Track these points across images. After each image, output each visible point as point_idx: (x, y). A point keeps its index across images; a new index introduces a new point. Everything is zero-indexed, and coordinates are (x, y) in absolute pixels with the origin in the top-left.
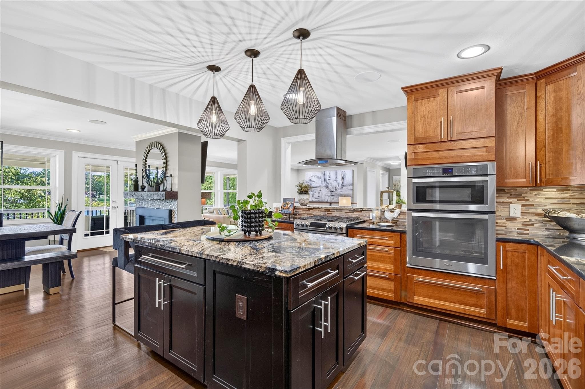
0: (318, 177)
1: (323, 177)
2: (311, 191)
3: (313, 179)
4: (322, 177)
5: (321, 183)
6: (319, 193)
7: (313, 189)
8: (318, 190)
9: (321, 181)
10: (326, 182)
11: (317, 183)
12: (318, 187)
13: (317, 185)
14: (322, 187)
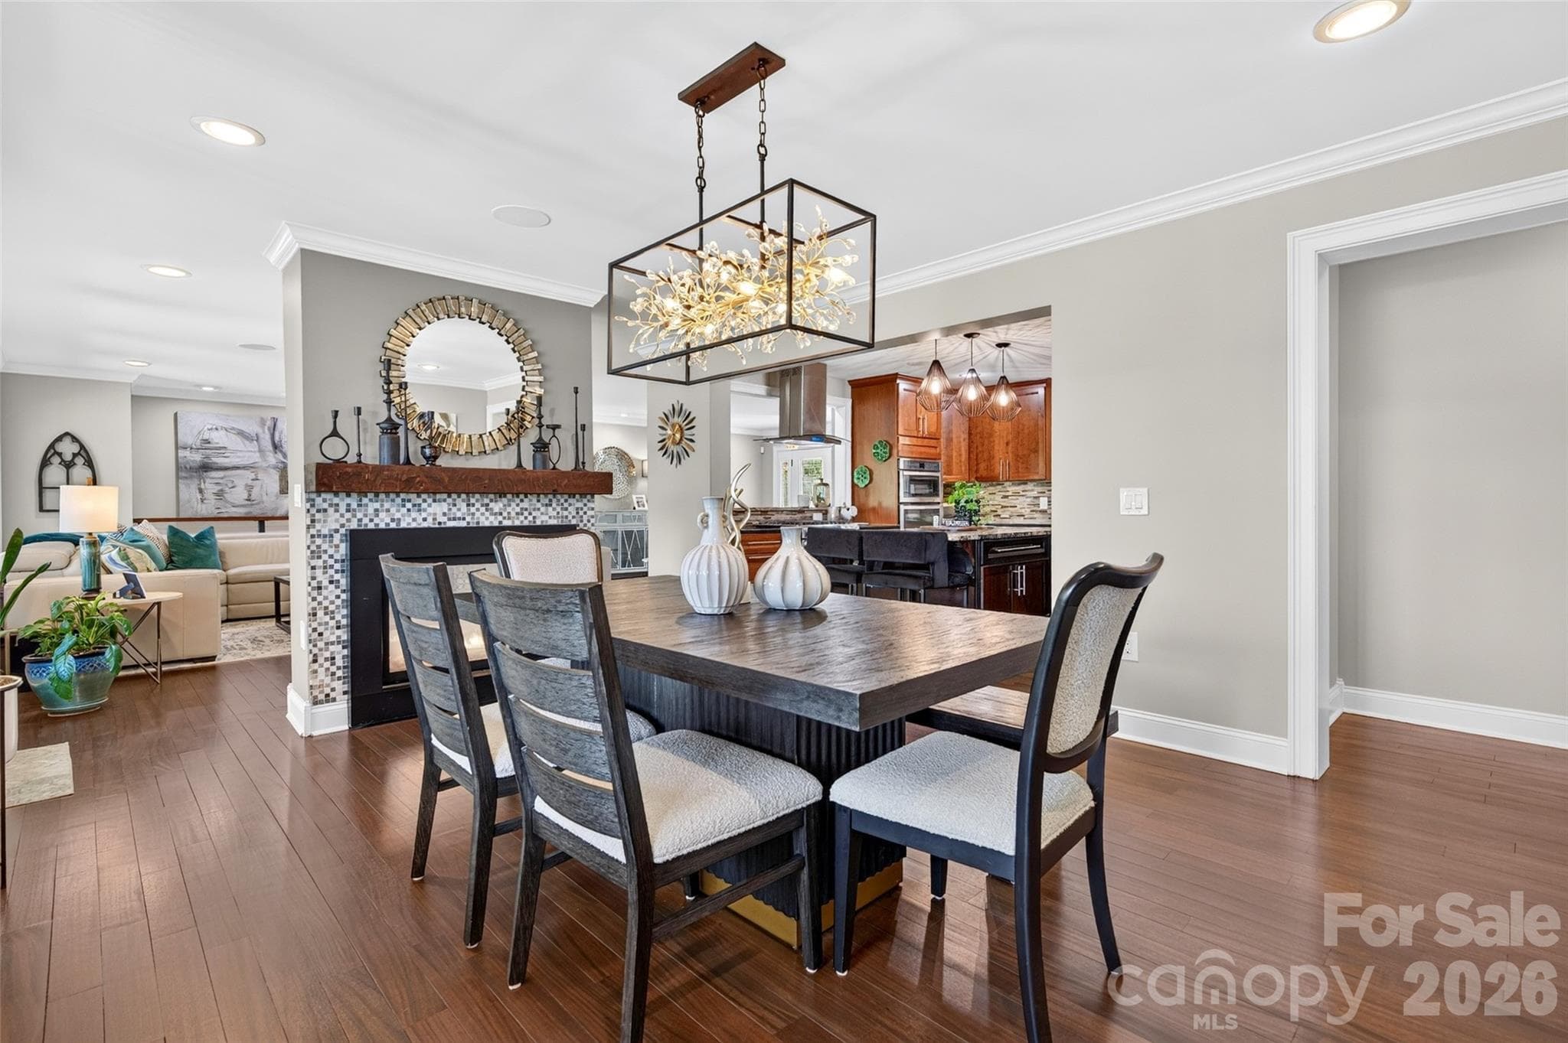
0: (241, 433)
1: (268, 437)
2: (196, 481)
3: (219, 438)
4: (261, 436)
5: (258, 454)
6: (249, 488)
7: (214, 474)
8: (242, 478)
9: (257, 449)
10: (281, 452)
11: (239, 454)
12: (244, 468)
13: (237, 460)
14: (265, 470)
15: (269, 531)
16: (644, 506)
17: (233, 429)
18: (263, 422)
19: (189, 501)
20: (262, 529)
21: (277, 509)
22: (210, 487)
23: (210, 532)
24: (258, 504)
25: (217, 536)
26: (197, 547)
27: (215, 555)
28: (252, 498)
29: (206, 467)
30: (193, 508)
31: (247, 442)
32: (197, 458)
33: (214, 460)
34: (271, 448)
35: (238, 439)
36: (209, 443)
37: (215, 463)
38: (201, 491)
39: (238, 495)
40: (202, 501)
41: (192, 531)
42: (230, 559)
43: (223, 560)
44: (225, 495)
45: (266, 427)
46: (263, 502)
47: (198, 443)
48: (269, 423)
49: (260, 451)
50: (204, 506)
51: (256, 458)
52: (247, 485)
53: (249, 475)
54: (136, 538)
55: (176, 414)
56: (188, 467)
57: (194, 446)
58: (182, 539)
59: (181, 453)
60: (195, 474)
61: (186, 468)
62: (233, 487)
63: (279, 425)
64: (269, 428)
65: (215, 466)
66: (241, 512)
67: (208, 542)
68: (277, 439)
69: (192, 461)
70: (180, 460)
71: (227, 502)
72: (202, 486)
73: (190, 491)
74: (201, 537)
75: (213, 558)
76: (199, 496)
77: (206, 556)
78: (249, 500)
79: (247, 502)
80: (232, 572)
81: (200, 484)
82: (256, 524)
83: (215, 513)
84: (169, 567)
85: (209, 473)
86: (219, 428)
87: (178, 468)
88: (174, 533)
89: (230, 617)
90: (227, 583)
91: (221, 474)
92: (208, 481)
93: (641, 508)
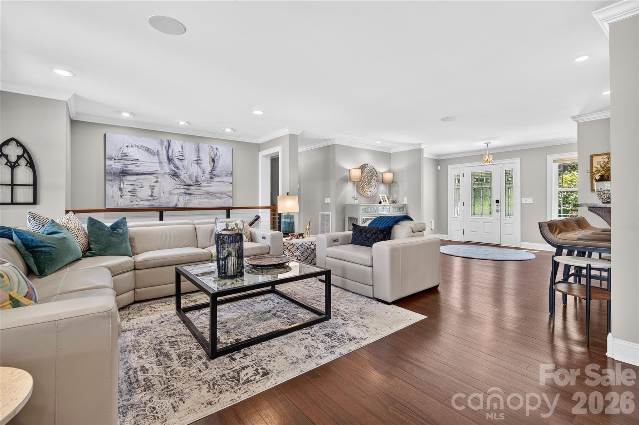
0: (148, 150)
1: (165, 152)
2: (118, 183)
3: (133, 153)
4: (160, 152)
5: (158, 165)
6: (152, 188)
7: (129, 178)
8: (148, 181)
9: (157, 161)
10: (173, 163)
11: (146, 164)
12: (150, 174)
13: (146, 168)
14: (162, 175)
15: (165, 220)
16: (386, 202)
17: (142, 146)
18: (162, 143)
19: (113, 197)
20: (161, 219)
21: (169, 202)
22: (126, 187)
23: (124, 220)
24: (157, 199)
25: (129, 224)
26: (111, 235)
27: (126, 242)
28: (154, 195)
29: (124, 173)
30: (115, 201)
31: (151, 156)
32: (117, 166)
33: (130, 168)
34: (166, 161)
35: (146, 154)
36: (127, 156)
37: (130, 170)
38: (121, 190)
39: (144, 193)
40: (121, 196)
41: (108, 221)
42: (138, 244)
43: (133, 244)
44: (137, 193)
45: (164, 146)
46: (161, 197)
47: (120, 156)
48: (166, 143)
49: (160, 163)
50: (123, 200)
51: (155, 167)
52: (151, 186)
53: (152, 179)
54: (55, 229)
55: (105, 135)
56: (112, 172)
57: (117, 158)
58: (99, 228)
59: (108, 162)
60: (117, 178)
61: (110, 173)
62: (141, 187)
63: (172, 144)
64: (165, 148)
65: (130, 172)
66: (146, 204)
67: (120, 231)
68: (170, 155)
69: (115, 168)
70: (107, 168)
71: (137, 197)
72: (122, 186)
73: (112, 189)
74: (115, 227)
75: (124, 244)
76: (119, 193)
77: (118, 243)
78: (151, 196)
79: (151, 198)
80: (140, 258)
81: (120, 185)
82: (157, 213)
83: (128, 205)
84: (88, 254)
85: (126, 177)
86: (133, 145)
87: (106, 173)
88: (92, 223)
89: (136, 300)
90: (135, 269)
91: (134, 178)
92: (126, 183)
93: (385, 203)
